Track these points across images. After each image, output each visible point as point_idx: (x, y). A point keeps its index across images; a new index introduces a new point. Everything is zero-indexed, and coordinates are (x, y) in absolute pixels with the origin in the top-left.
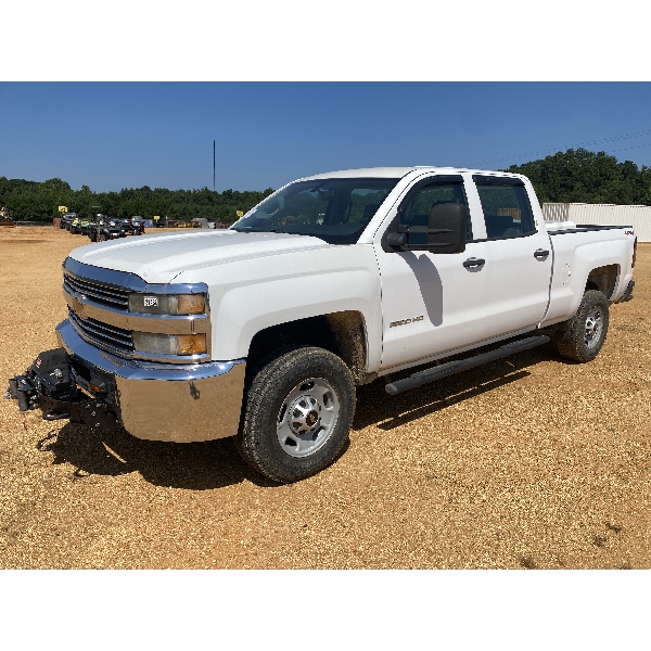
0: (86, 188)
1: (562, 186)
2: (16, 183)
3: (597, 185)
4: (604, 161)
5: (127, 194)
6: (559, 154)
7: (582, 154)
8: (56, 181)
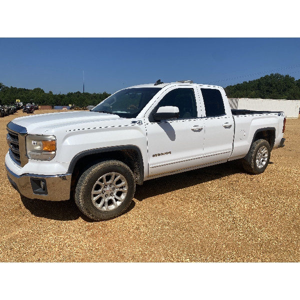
0: (51, 92)
1: (267, 91)
2: (20, 90)
3: (284, 90)
4: (288, 80)
5: (70, 95)
6: (267, 76)
7: (277, 76)
8: (39, 89)
